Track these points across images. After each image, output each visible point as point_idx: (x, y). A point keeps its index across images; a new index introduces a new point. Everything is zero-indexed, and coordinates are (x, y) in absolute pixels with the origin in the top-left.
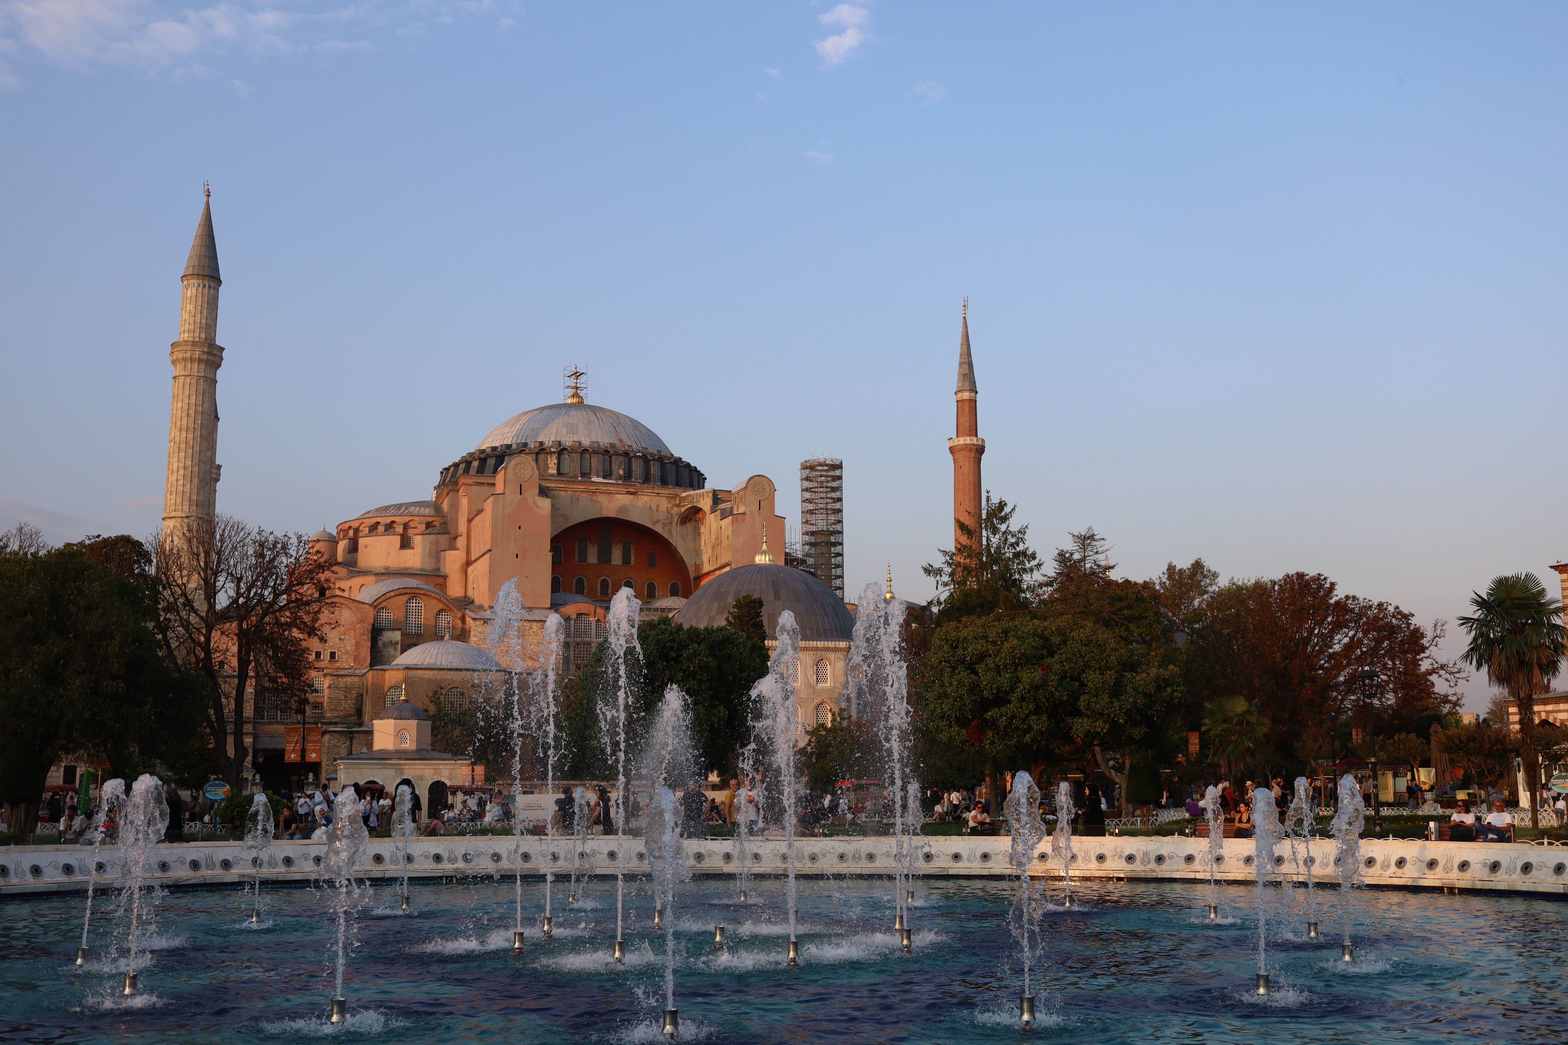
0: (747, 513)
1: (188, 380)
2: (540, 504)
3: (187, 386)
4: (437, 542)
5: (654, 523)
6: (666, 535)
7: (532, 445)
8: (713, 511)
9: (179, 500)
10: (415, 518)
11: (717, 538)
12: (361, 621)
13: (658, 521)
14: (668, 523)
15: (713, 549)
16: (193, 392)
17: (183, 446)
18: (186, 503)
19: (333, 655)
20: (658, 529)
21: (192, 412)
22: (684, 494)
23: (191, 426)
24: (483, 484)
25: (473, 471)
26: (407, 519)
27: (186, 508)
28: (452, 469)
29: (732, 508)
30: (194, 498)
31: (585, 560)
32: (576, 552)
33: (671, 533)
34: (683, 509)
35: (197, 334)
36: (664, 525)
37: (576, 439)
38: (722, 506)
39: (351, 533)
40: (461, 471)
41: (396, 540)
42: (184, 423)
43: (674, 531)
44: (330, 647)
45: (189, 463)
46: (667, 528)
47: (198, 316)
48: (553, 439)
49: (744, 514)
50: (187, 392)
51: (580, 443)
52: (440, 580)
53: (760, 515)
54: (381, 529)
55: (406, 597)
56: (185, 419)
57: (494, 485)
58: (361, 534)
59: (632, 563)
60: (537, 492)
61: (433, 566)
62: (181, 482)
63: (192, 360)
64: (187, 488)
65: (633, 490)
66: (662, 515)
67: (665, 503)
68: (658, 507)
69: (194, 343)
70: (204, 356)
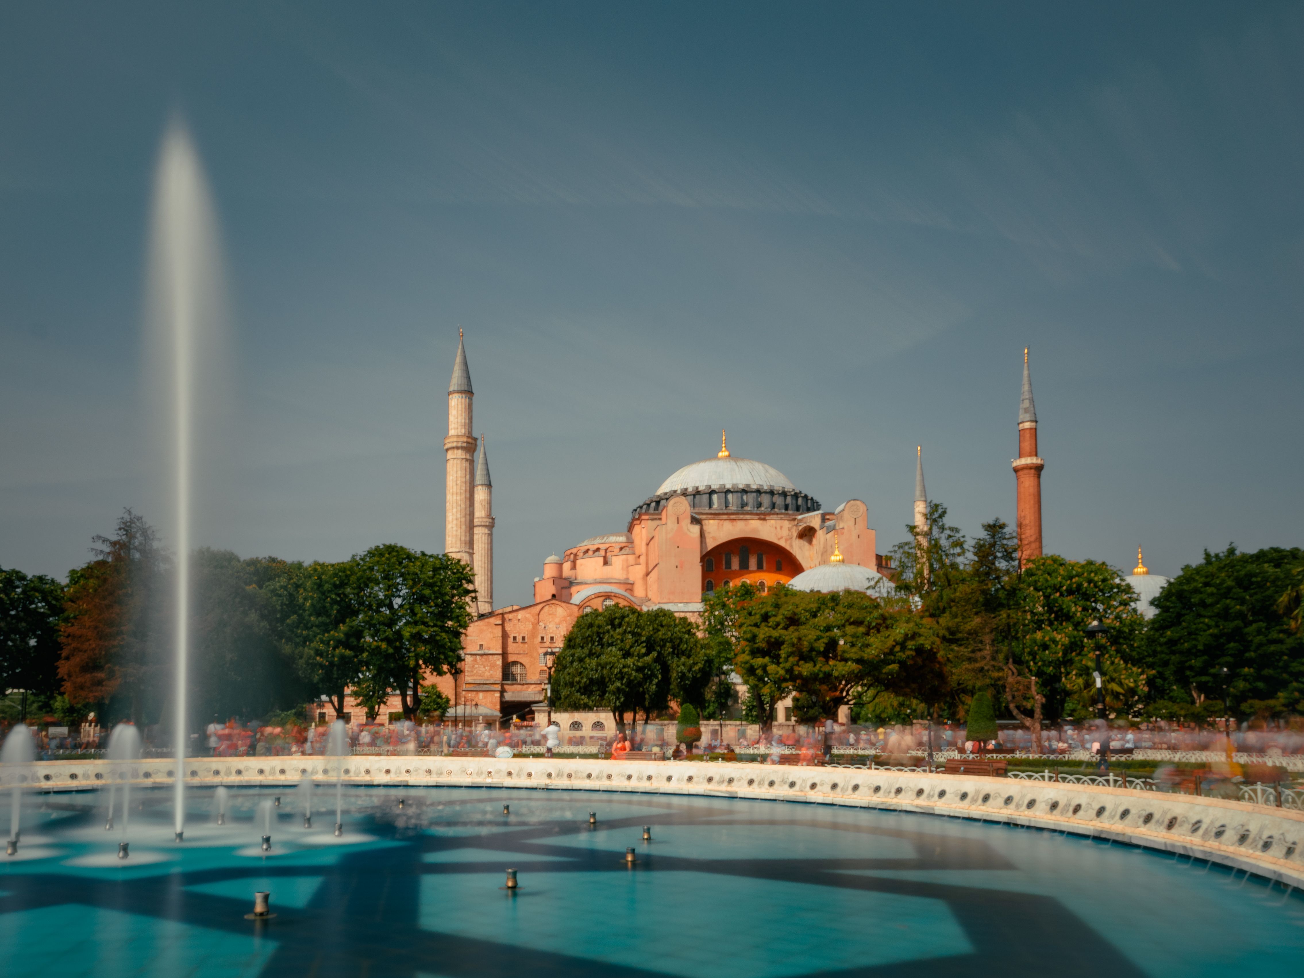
0: (846, 527)
1: (455, 461)
2: (691, 530)
3: (455, 465)
4: (627, 560)
5: (779, 539)
6: (788, 548)
7: (690, 490)
8: (822, 528)
9: (454, 540)
10: (613, 545)
11: (824, 548)
12: (570, 615)
13: (782, 538)
14: (788, 539)
15: (822, 555)
16: (459, 469)
17: (455, 505)
18: (458, 542)
19: (552, 638)
20: (782, 543)
21: (459, 482)
22: (800, 517)
25: (651, 511)
26: (607, 546)
27: (458, 545)
28: (638, 509)
29: (835, 525)
30: (463, 538)
31: (730, 568)
32: (724, 562)
33: (791, 546)
34: (800, 528)
35: (459, 430)
36: (786, 540)
37: (721, 483)
38: (828, 523)
39: (572, 556)
40: (644, 511)
41: (601, 560)
42: (455, 490)
43: (794, 544)
44: (550, 633)
45: (459, 516)
46: (789, 542)
47: (459, 418)
48: (706, 484)
49: (843, 528)
50: (455, 469)
51: (724, 485)
52: (629, 586)
53: (855, 529)
54: (590, 553)
55: (602, 599)
56: (455, 487)
57: (660, 519)
58: (578, 557)
59: (764, 568)
60: (689, 521)
61: (625, 576)
62: (454, 529)
63: (457, 448)
64: (459, 533)
65: (762, 517)
66: (785, 533)
67: (786, 524)
68: (781, 527)
69: (458, 436)
70: (465, 445)
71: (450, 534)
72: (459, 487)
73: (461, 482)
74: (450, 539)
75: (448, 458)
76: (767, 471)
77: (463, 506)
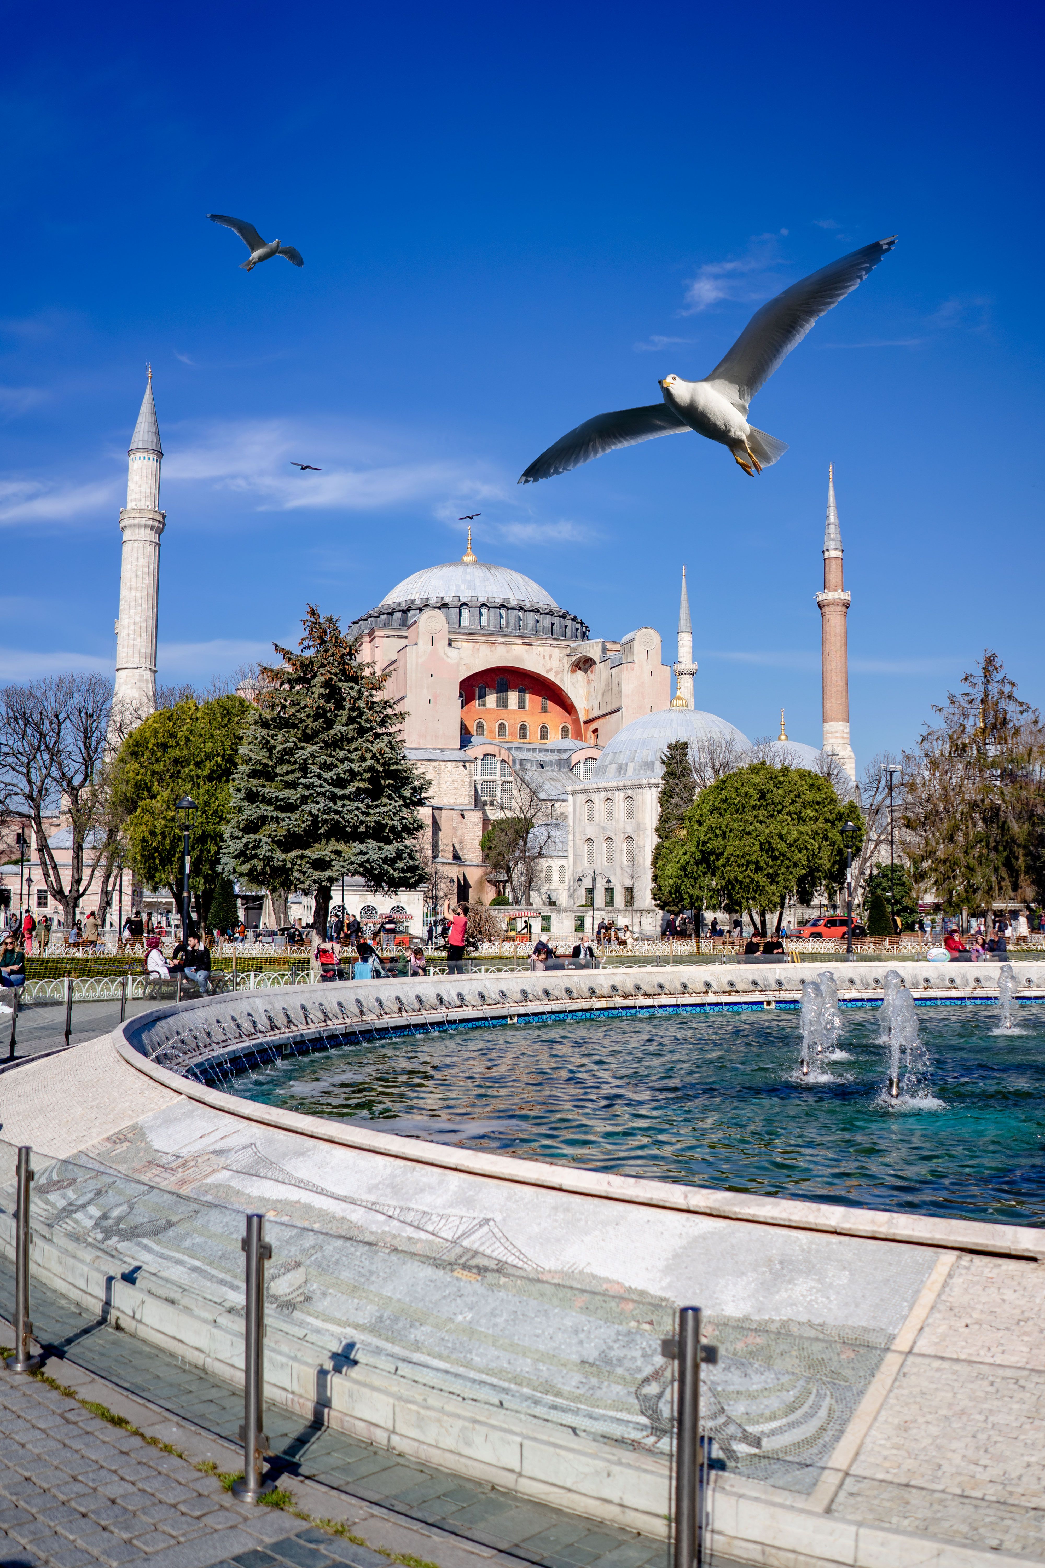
0: (636, 662)
2: (449, 654)
5: (548, 671)
6: (558, 682)
7: (436, 601)
8: (603, 660)
9: (130, 653)
11: (607, 685)
13: (551, 669)
14: (559, 672)
15: (603, 694)
18: (137, 655)
20: (551, 676)
21: (139, 573)
22: (574, 645)
23: (139, 585)
24: (393, 636)
25: (383, 625)
27: (136, 659)
29: (621, 657)
31: (486, 705)
32: (478, 697)
33: (562, 681)
34: (575, 658)
36: (557, 673)
37: (473, 595)
38: (612, 654)
40: (371, 624)
42: (133, 583)
43: (565, 679)
45: (138, 619)
46: (559, 676)
47: (143, 486)
48: (453, 594)
49: (633, 663)
51: (477, 598)
53: (648, 663)
56: (134, 580)
57: (408, 637)
59: (527, 708)
60: (446, 642)
63: (139, 526)
64: (137, 642)
65: (527, 641)
66: (555, 664)
67: (557, 653)
68: (551, 656)
69: (141, 511)
70: (150, 523)
71: (126, 643)
72: (140, 580)
73: (144, 573)
74: (125, 650)
75: (124, 539)
76: (527, 584)
77: (144, 606)
